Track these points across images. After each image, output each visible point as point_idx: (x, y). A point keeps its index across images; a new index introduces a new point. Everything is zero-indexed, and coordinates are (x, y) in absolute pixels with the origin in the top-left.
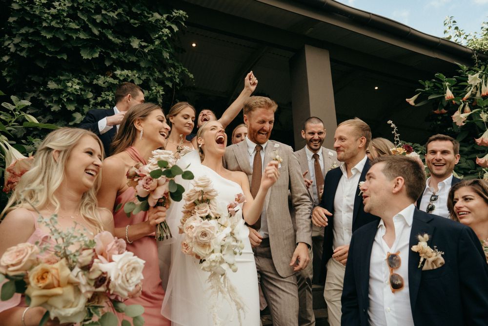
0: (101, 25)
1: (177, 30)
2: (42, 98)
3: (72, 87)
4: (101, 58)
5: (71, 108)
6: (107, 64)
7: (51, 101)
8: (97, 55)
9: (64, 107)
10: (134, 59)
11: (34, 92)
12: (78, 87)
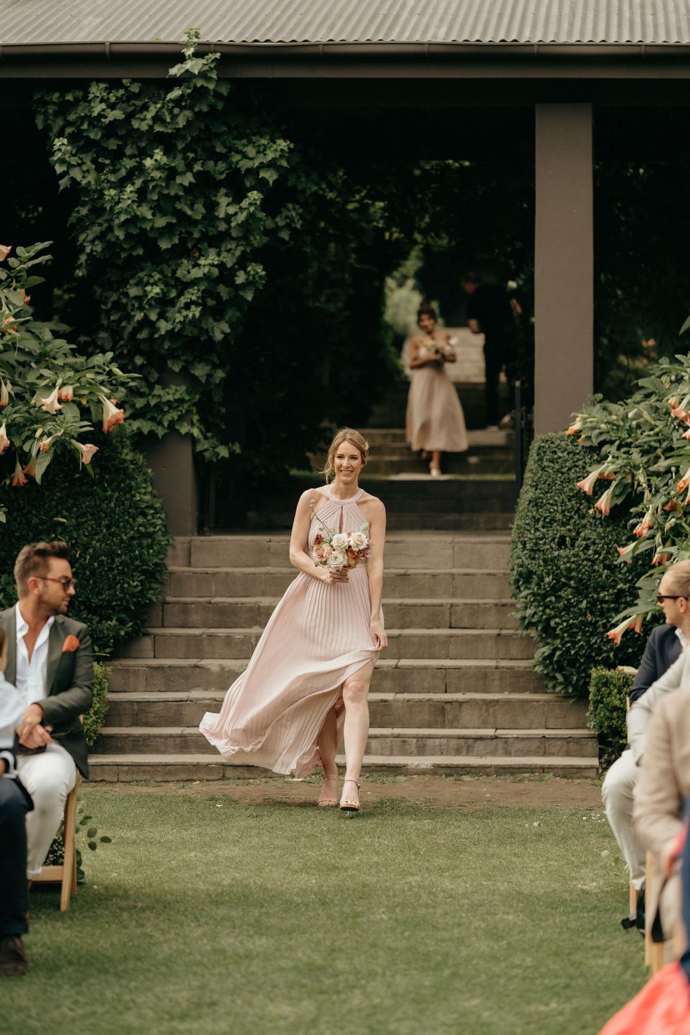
0: (177, 198)
1: (275, 177)
2: (124, 301)
3: (151, 292)
4: (183, 241)
5: (153, 316)
6: (190, 246)
7: (132, 310)
8: (176, 240)
9: (146, 316)
10: (222, 227)
11: (115, 291)
12: (157, 290)
